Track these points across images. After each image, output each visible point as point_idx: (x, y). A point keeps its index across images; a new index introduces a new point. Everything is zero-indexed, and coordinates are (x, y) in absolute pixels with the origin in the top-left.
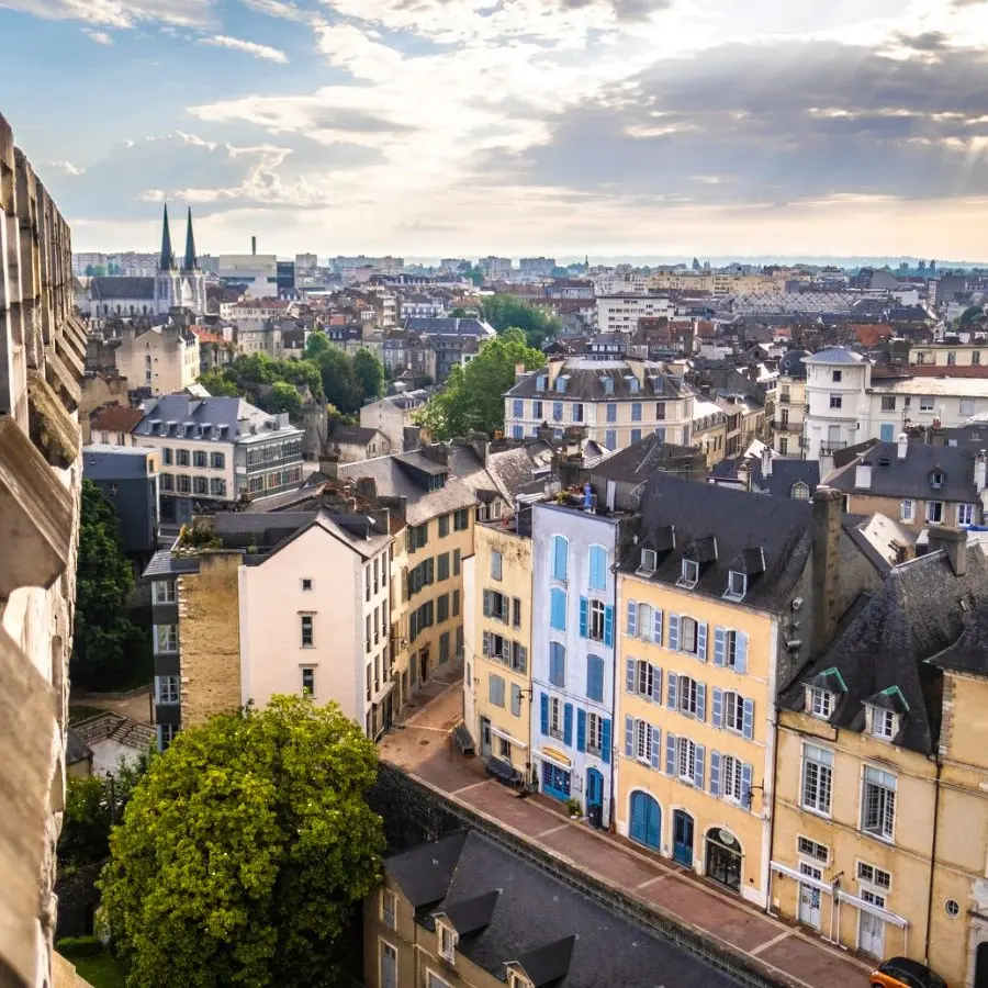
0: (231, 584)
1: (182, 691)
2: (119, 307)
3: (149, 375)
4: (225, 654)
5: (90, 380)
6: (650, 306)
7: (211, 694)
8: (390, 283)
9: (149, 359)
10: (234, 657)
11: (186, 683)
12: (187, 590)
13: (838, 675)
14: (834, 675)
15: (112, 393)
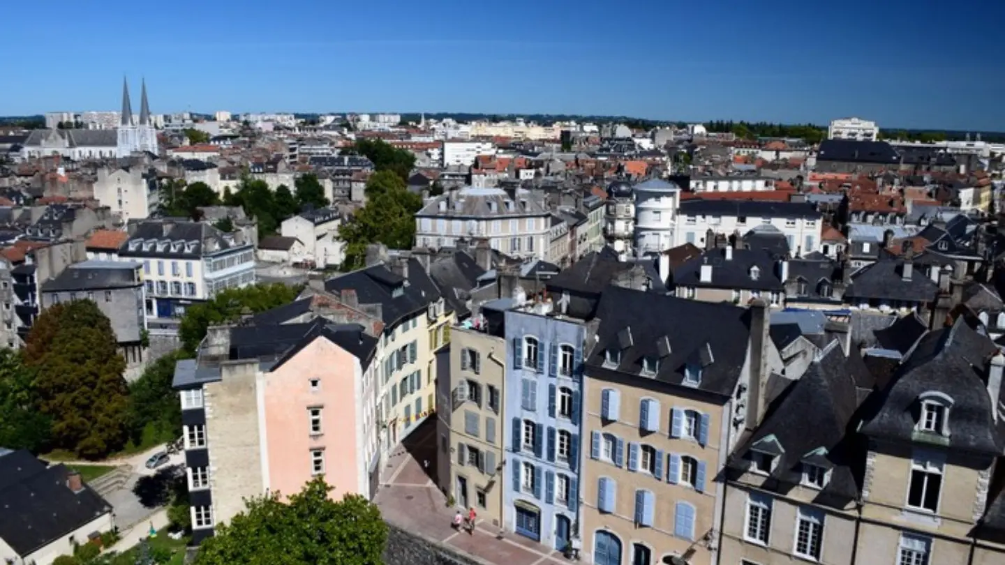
0: (250, 387)
1: (212, 478)
2: (90, 152)
3: (120, 202)
4: (248, 445)
5: (81, 210)
6: (479, 147)
7: (236, 479)
8: (289, 132)
9: (119, 190)
10: (254, 448)
11: (215, 472)
12: (212, 396)
13: (776, 440)
14: (773, 441)
15: (99, 219)
